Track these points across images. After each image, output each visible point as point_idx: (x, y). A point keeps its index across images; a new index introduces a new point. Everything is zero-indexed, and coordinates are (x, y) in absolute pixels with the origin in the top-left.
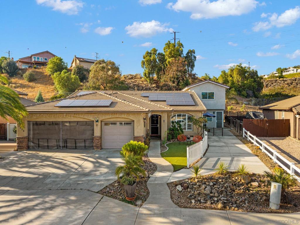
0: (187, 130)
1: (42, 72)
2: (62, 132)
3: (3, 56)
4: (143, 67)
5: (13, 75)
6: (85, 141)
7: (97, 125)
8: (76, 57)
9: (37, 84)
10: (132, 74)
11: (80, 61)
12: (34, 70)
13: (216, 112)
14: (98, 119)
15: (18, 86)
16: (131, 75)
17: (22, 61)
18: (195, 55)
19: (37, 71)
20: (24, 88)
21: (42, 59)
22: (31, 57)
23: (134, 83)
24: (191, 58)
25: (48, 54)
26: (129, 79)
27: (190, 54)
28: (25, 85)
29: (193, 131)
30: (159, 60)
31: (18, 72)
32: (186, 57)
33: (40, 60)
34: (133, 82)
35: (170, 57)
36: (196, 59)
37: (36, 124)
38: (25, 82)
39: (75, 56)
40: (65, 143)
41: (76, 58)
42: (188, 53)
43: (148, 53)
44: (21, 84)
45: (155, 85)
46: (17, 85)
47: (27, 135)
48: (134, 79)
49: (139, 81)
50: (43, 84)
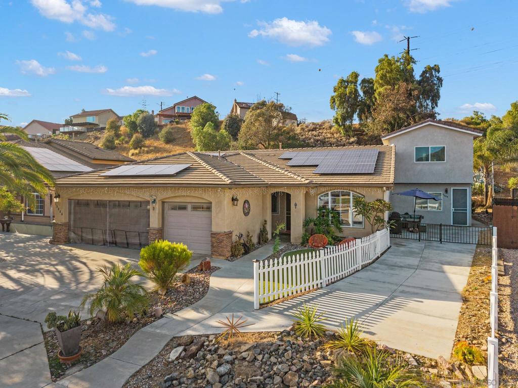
0: (351, 226)
1: (184, 128)
2: (110, 217)
3: (139, 109)
4: (333, 108)
5: (149, 135)
6: (139, 234)
7: (154, 208)
8: (237, 101)
9: (174, 147)
10: (315, 121)
11: (241, 108)
12: (176, 126)
13: (452, 189)
14: (155, 198)
15: (151, 150)
16: (313, 124)
17: (162, 115)
18: (441, 75)
19: (179, 127)
20: (158, 153)
21: (188, 109)
22: (174, 107)
23: (317, 138)
24: (432, 82)
25: (197, 101)
26: (309, 131)
27: (428, 75)
28: (161, 148)
29: (364, 228)
30: (364, 93)
31: (154, 131)
32: (419, 83)
33: (186, 111)
34: (315, 136)
35: (382, 86)
36: (441, 84)
37: (78, 203)
38: (160, 143)
39: (235, 100)
40: (113, 236)
41: (237, 103)
42: (424, 73)
43: (342, 81)
44: (155, 147)
45: (356, 139)
46: (151, 148)
47: (67, 221)
48: (317, 130)
49: (326, 134)
50: (182, 146)
